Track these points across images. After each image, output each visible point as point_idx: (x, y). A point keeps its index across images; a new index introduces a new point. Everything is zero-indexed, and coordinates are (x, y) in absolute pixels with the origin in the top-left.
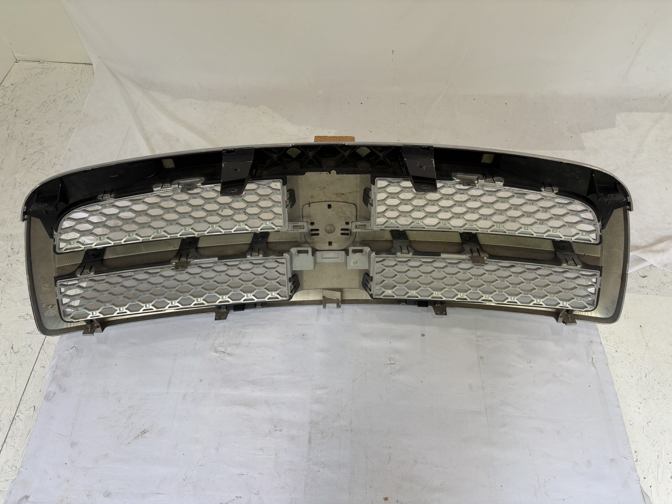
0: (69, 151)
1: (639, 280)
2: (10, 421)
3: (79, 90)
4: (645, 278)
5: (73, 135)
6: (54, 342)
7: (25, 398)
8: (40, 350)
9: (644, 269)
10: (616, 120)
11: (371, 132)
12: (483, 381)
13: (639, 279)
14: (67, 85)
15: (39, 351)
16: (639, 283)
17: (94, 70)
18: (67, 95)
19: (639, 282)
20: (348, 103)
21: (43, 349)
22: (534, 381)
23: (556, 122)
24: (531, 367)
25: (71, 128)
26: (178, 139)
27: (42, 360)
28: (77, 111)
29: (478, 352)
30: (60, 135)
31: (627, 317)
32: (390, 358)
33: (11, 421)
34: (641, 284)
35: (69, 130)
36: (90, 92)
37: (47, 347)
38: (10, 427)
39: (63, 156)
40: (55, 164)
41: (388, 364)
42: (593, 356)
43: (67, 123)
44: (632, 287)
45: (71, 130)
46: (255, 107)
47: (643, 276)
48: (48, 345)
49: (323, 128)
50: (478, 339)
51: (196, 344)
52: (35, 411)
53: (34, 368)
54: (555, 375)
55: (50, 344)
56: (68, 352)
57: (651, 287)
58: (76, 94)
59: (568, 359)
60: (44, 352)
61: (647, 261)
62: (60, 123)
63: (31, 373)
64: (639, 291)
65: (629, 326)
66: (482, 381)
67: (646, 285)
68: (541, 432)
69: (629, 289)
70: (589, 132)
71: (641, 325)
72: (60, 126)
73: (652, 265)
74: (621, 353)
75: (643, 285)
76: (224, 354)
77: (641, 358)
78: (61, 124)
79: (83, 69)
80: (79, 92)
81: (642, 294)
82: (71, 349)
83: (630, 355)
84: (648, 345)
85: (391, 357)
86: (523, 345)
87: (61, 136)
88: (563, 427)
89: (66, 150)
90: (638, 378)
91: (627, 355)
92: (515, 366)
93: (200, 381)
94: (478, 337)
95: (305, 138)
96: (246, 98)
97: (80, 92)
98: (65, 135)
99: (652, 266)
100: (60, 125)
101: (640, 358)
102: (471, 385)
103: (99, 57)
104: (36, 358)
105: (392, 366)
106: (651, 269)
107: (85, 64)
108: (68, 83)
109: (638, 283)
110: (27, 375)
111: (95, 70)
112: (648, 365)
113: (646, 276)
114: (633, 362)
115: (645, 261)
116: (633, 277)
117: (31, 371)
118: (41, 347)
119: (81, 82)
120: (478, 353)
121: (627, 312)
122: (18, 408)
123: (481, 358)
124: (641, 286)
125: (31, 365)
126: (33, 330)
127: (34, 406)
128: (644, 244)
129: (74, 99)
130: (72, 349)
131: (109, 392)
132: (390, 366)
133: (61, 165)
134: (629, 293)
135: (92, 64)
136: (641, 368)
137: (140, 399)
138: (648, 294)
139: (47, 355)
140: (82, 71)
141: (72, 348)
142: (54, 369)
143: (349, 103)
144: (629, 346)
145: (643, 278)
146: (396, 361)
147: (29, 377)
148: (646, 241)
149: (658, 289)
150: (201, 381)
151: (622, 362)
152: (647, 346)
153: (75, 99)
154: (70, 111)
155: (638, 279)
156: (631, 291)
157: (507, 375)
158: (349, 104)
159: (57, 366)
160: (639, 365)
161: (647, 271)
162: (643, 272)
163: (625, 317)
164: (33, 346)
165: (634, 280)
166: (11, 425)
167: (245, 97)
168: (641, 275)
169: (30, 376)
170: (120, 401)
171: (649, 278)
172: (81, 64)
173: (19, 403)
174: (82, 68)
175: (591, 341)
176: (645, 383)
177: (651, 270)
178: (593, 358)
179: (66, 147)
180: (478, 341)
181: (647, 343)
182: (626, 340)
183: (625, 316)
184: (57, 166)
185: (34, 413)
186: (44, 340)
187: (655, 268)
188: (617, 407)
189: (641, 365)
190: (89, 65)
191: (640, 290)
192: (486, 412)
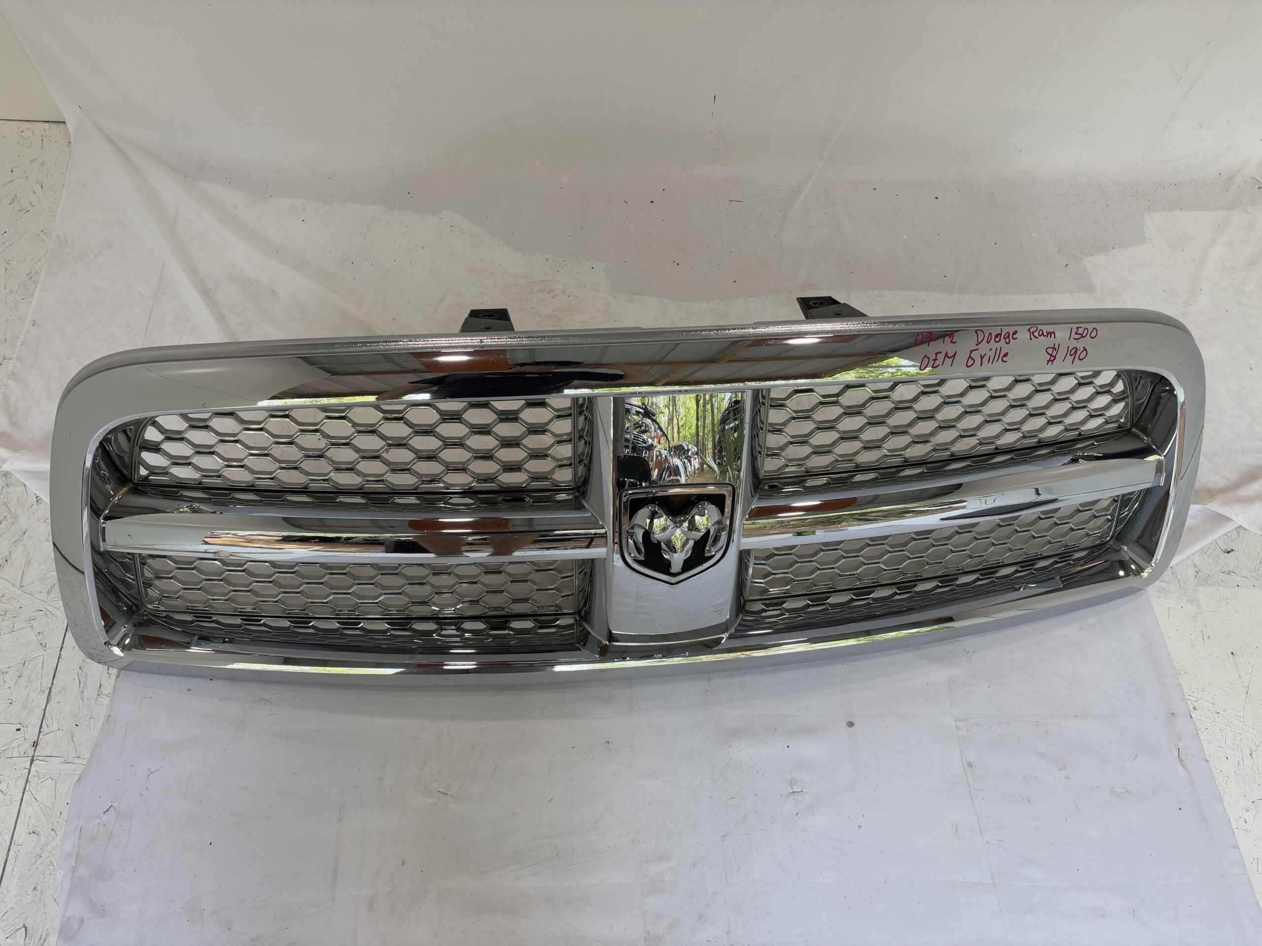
0: (34, 325)
1: (1221, 559)
3: (40, 182)
4: (1230, 554)
5: (39, 288)
6: (51, 773)
8: (24, 793)
9: (1226, 535)
10: (1145, 229)
11: (678, 264)
12: (979, 817)
13: (1220, 557)
14: (12, 171)
15: (21, 797)
16: (1222, 566)
17: (69, 136)
18: (16, 195)
19: (1221, 563)
20: (625, 201)
21: (29, 792)
22: (1077, 807)
23: (1035, 235)
24: (1067, 778)
25: (33, 272)
26: (274, 291)
27: (30, 817)
28: (42, 231)
29: (961, 753)
30: (9, 290)
31: (1207, 637)
32: (791, 780)
34: (1225, 566)
35: (29, 277)
36: (65, 187)
37: (37, 787)
39: (21, 337)
40: (5, 358)
41: (789, 793)
42: (1179, 745)
43: (21, 260)
44: (1209, 574)
45: (32, 277)
46: (433, 214)
47: (1227, 551)
48: (39, 781)
49: (579, 259)
50: (958, 724)
51: (381, 779)
52: (28, 936)
53: (14, 838)
54: (1115, 792)
55: (42, 780)
56: (98, 821)
57: (1242, 571)
58: (34, 192)
59: (1135, 755)
60: (33, 799)
61: (1232, 520)
62: (5, 260)
63: (9, 850)
64: (1222, 581)
65: (1211, 655)
66: (977, 815)
67: (1234, 567)
68: (1103, 917)
69: (1204, 578)
70: (1099, 255)
71: (1233, 652)
72: (6, 269)
73: (1241, 526)
74: (1203, 711)
75: (1228, 568)
76: (445, 798)
77: (1239, 718)
78: (9, 262)
79: (44, 134)
80: (42, 187)
81: (1228, 588)
82: (104, 813)
83: (1219, 713)
84: (1249, 691)
85: (793, 778)
86: (1046, 732)
87: (11, 292)
88: (1142, 901)
89: (26, 325)
90: (1238, 759)
91: (1213, 715)
92: (1036, 778)
93: (402, 865)
94: (958, 720)
95: (544, 281)
96: (410, 195)
97: (44, 187)
98: (20, 289)
99: (1241, 528)
100: (8, 267)
101: (1237, 718)
102: (956, 826)
103: (80, 108)
104: (17, 814)
105: (796, 797)
106: (1238, 535)
107: (48, 122)
108: (15, 168)
109: (1220, 565)
111: (71, 135)
112: (1253, 731)
113: (1232, 550)
114: (1225, 728)
115: (1229, 520)
116: (1209, 552)
117: (8, 844)
118: (25, 789)
119: (43, 164)
120: (963, 755)
121: (1205, 625)
123: (970, 765)
124: (1225, 571)
125: (6, 831)
126: (2, 749)
127: (24, 924)
128: (1221, 483)
129: (31, 203)
130: (109, 814)
131: (204, 910)
132: (794, 798)
133: (18, 358)
134: (1204, 585)
135: (64, 122)
136: (1241, 740)
137: (275, 919)
138: (1238, 586)
139: (41, 805)
140: (44, 138)
141: (107, 811)
142: (74, 865)
143: (627, 201)
144: (1215, 695)
145: (1226, 554)
146: (803, 787)
148: (1224, 477)
149: (1255, 574)
150: (403, 863)
151: (1207, 729)
152: (1247, 692)
153: (33, 204)
154: (27, 232)
155: (1218, 556)
156: (1209, 583)
157: (1023, 798)
158: (627, 203)
159: (77, 855)
160: (1237, 732)
161: (1232, 539)
162: (1226, 542)
163: (1202, 636)
164: (6, 786)
165: (1211, 560)
167: (409, 193)
168: (1223, 547)
169: (8, 856)
170: (229, 929)
171: (1238, 553)
172: (39, 123)
174: (43, 131)
175: (1172, 714)
176: (1250, 768)
177: (1239, 538)
178: (1179, 749)
179: (27, 316)
180: (958, 728)
181: (1246, 686)
182: (1209, 684)
183: (1203, 634)
184: (11, 361)
185: (26, 941)
186: (28, 770)
187: (1246, 532)
188: (1234, 848)
189: (1240, 732)
190: (58, 124)
191: (1224, 580)
192: (994, 884)
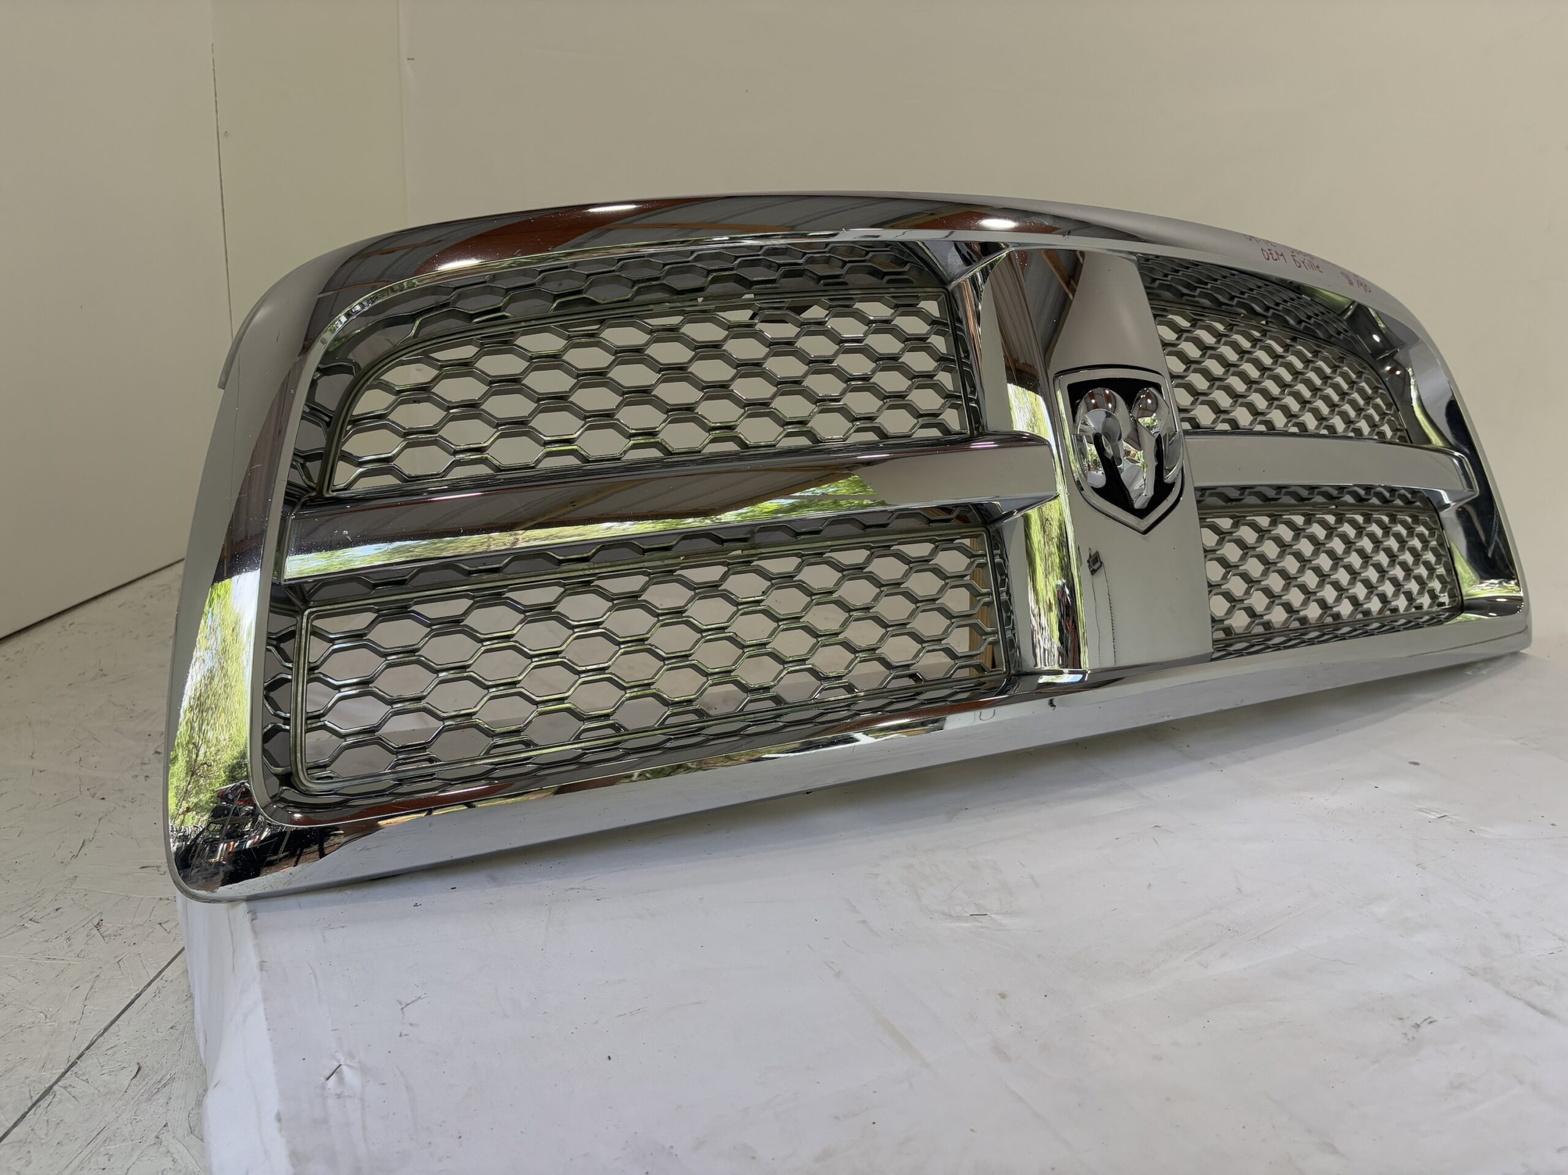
2: (32, 1097)
7: (110, 1039)
32: (1420, 810)
33: (35, 1099)
38: (24, 1116)
52: (138, 1077)
53: (163, 974)
110: (132, 987)
122: (74, 1064)
125: (155, 965)
127: (139, 1063)
146: (1443, 812)
147: (138, 992)
166: (30, 1109)
173: (80, 1052)
185: (133, 1082)
